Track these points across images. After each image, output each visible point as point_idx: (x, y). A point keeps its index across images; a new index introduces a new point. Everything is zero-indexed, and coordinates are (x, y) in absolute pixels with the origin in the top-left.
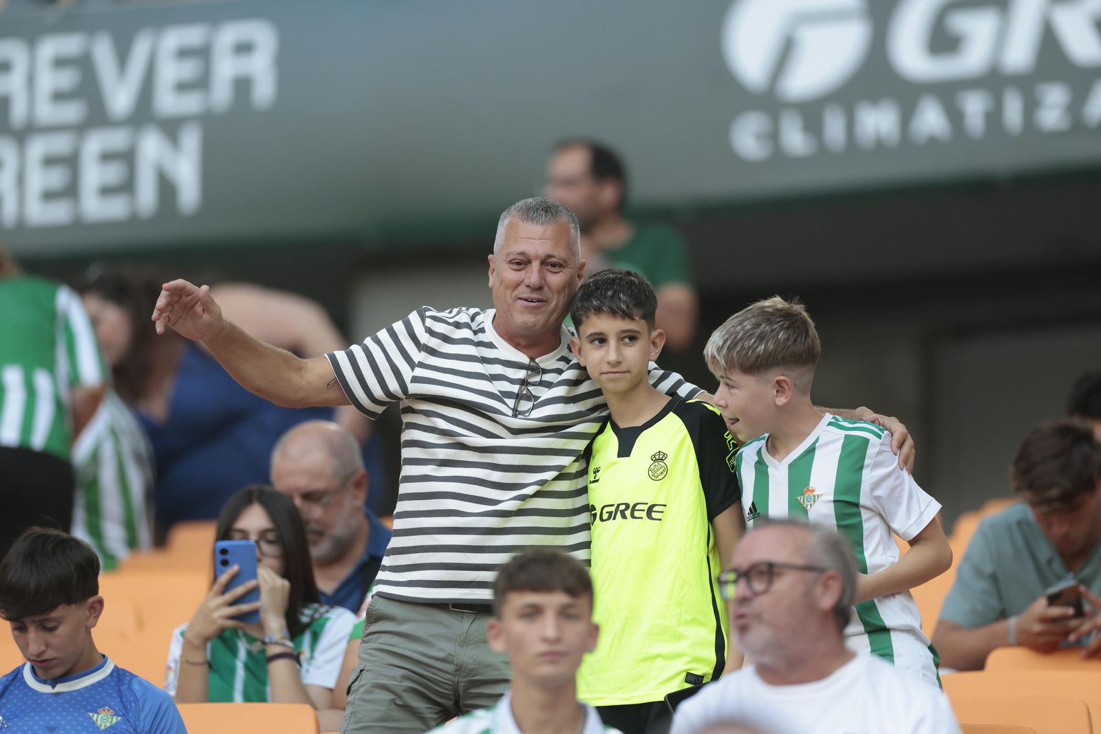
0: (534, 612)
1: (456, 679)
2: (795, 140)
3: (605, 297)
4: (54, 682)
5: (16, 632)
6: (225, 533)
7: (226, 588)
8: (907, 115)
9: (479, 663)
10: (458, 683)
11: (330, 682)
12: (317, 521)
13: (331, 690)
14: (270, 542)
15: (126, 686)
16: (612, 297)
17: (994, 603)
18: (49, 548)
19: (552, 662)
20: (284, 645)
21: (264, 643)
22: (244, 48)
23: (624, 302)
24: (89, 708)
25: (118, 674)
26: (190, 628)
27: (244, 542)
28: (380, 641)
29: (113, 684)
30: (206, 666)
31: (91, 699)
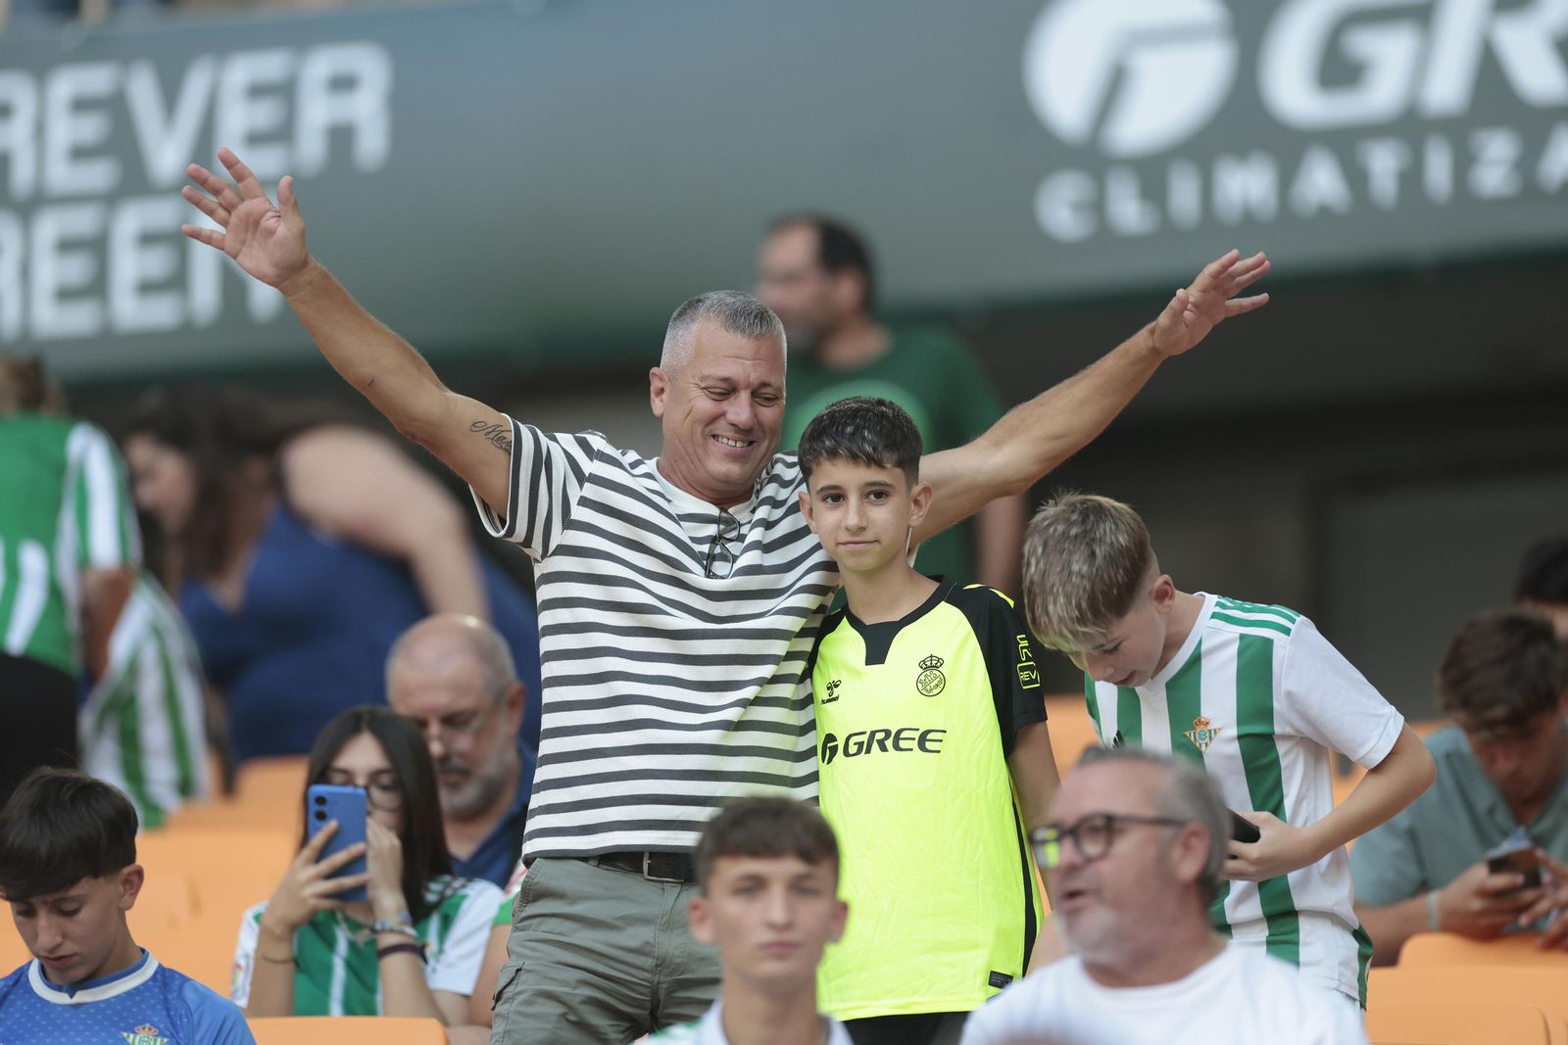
0: (754, 886)
1: (656, 979)
2: (1128, 211)
3: (842, 436)
4: (73, 988)
5: (21, 918)
6: (321, 774)
7: (322, 854)
8: (1287, 176)
9: (690, 954)
10: (659, 983)
11: (467, 987)
12: (462, 755)
13: (467, 997)
14: (385, 788)
15: (175, 995)
16: (853, 434)
17: (1412, 871)
18: (67, 797)
19: (780, 957)
20: (402, 933)
21: (374, 931)
22: (343, 84)
23: (870, 443)
24: (122, 1025)
25: (164, 977)
26: (271, 909)
27: (349, 790)
28: (544, 927)
29: (156, 990)
30: (291, 966)
31: (126, 1014)
